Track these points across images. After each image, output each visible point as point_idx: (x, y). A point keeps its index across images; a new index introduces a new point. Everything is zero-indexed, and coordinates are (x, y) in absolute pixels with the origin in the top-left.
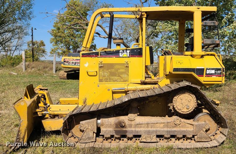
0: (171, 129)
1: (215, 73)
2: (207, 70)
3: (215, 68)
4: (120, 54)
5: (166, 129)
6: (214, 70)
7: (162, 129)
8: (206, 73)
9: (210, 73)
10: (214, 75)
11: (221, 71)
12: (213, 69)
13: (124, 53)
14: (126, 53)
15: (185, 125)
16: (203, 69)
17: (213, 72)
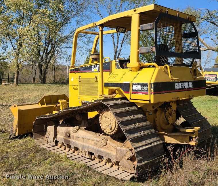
0: (99, 148)
1: (141, 89)
2: (133, 86)
3: (142, 83)
4: (92, 69)
5: (95, 147)
6: (140, 86)
7: (93, 147)
8: (132, 89)
9: (136, 89)
10: (140, 92)
11: (147, 88)
12: (139, 84)
13: (95, 68)
14: (96, 68)
15: (110, 147)
16: (129, 84)
17: (139, 88)
